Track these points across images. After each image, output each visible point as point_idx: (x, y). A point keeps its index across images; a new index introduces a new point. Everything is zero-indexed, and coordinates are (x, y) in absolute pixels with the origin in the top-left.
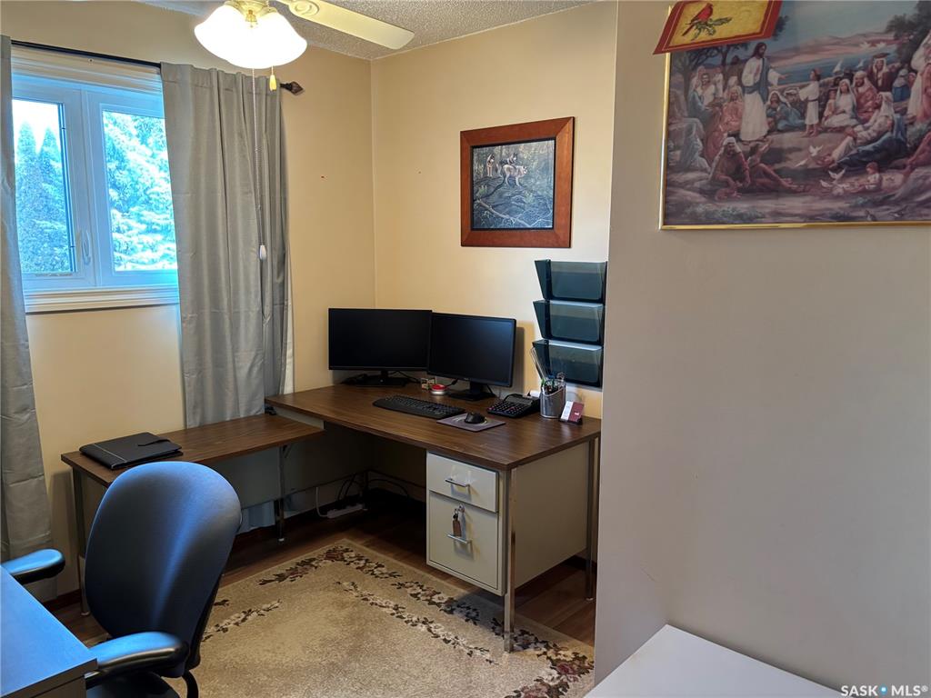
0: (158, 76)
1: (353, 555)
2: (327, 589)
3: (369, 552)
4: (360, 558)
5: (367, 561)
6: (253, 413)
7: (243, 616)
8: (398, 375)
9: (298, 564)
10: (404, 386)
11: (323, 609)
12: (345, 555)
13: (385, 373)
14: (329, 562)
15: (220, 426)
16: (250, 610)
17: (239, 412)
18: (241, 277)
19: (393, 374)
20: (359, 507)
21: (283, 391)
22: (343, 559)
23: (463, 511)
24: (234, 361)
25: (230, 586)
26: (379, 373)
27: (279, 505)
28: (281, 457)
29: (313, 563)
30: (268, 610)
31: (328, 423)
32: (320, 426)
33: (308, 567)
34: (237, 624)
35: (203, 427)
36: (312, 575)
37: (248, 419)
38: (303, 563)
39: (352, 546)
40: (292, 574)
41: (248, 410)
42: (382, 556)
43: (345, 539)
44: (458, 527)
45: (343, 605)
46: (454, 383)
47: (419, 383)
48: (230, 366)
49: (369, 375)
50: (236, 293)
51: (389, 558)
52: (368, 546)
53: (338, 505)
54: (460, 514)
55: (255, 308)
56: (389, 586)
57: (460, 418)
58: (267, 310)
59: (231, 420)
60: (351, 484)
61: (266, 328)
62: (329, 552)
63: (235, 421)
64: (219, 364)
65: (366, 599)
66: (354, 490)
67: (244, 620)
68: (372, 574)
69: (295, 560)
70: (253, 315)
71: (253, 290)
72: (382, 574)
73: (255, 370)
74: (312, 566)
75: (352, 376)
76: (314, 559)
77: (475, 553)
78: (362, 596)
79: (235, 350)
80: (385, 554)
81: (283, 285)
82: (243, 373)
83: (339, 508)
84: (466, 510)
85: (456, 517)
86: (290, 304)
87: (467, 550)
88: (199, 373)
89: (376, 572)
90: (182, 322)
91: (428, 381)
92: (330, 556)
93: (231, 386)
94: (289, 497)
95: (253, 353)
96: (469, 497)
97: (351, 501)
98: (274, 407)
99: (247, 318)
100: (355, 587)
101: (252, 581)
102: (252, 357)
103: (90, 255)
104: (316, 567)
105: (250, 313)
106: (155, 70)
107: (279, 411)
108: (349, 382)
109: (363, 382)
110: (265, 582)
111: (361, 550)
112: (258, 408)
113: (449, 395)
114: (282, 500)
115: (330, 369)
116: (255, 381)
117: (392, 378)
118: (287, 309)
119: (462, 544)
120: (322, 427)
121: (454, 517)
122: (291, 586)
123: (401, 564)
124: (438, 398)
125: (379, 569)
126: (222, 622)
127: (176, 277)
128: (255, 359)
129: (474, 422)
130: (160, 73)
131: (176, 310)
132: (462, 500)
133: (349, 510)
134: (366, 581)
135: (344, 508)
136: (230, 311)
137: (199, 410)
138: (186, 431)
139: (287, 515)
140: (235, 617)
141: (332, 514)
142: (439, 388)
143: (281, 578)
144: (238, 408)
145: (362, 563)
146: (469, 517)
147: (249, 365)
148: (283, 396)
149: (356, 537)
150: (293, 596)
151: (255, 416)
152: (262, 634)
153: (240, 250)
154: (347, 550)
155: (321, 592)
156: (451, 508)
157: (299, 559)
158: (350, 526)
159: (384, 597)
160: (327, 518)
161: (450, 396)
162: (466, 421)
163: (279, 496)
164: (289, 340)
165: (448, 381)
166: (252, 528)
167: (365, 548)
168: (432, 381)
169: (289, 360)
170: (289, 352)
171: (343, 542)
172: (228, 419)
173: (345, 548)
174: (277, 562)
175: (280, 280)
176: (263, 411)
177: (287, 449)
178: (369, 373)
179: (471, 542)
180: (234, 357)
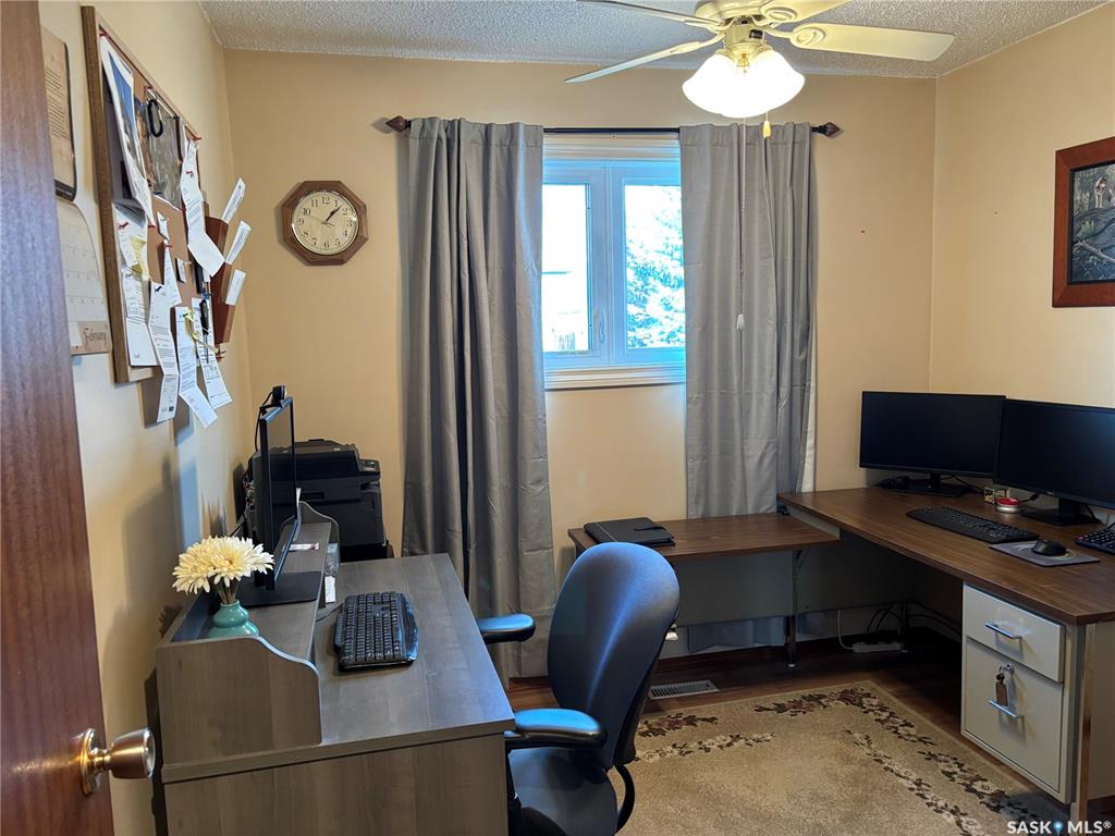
0: (677, 142)
1: (875, 702)
2: (833, 735)
3: (897, 704)
4: (883, 709)
5: (892, 714)
6: (762, 510)
7: (729, 740)
8: (953, 481)
9: (804, 697)
10: (959, 496)
11: (822, 757)
12: (864, 700)
13: (936, 478)
14: (843, 704)
15: (725, 521)
16: (738, 736)
17: (746, 508)
18: (755, 354)
19: (945, 479)
20: (896, 646)
21: (800, 488)
22: (860, 704)
23: (1012, 672)
24: (742, 449)
25: (723, 703)
26: (928, 476)
27: (789, 624)
28: (794, 567)
29: (823, 701)
30: (758, 741)
31: (846, 532)
32: (836, 534)
33: (815, 704)
34: (721, 747)
35: (705, 519)
36: (817, 714)
37: (757, 516)
38: (810, 698)
39: (877, 691)
40: (794, 707)
41: (757, 506)
42: (913, 712)
43: (869, 682)
44: (1003, 693)
45: (848, 760)
46: (1033, 498)
47: (982, 493)
48: (738, 453)
49: (911, 478)
50: (749, 373)
51: (924, 719)
52: (897, 697)
53: (868, 638)
54: (1007, 675)
55: (770, 389)
56: (915, 753)
57: (1028, 547)
58: (784, 391)
59: (736, 516)
60: (884, 616)
61: (782, 411)
62: (845, 692)
63: (742, 518)
64: (726, 451)
65: (880, 761)
66: (891, 623)
67: (729, 745)
68: (895, 732)
69: (801, 692)
70: (767, 398)
71: (768, 367)
72: (909, 735)
73: (767, 461)
74: (820, 703)
75: (890, 477)
76: (825, 697)
77: (1028, 735)
78: (875, 755)
79: (744, 437)
80: (919, 712)
81: (805, 363)
82: (752, 464)
83: (869, 643)
84: (1017, 671)
85: (1001, 678)
86: (813, 384)
87: (1016, 727)
88: (703, 460)
89: (901, 730)
90: (688, 402)
91: (994, 492)
92: (845, 697)
93: (738, 476)
94: (803, 616)
95: (765, 441)
96: (1020, 653)
97: (887, 636)
98: (787, 505)
99: (760, 400)
100: (869, 742)
101: (747, 705)
102: (763, 446)
103: (605, 333)
104: (825, 707)
105: (764, 395)
106: (675, 135)
107: (791, 510)
108: (885, 485)
109: (904, 486)
110: (761, 709)
111: (886, 698)
112: (769, 505)
113: (1023, 512)
114: (793, 617)
115: (861, 466)
116: (766, 473)
117: (945, 485)
118: (809, 392)
119: (1010, 717)
120: (838, 536)
121: (998, 677)
122: (790, 721)
123: (938, 729)
124: (1007, 516)
125: (906, 728)
126: (706, 740)
127: (684, 354)
128: (767, 447)
129: (1045, 553)
130: (679, 139)
131: (683, 388)
132: (1011, 656)
133: (881, 647)
134: (885, 740)
135: (876, 643)
136: (740, 392)
137: (702, 500)
138: (688, 522)
139: (800, 638)
140: (722, 739)
141: (858, 648)
142: (1009, 503)
143: (781, 708)
144: (746, 502)
145: (885, 715)
146: (1022, 685)
147: (759, 453)
148: (801, 493)
149: (886, 682)
150: (790, 733)
151: (765, 514)
152: (746, 766)
153: (756, 323)
154: (868, 695)
155: (824, 738)
156: (996, 665)
157: (807, 692)
158: (878, 667)
159: (903, 763)
160: (852, 651)
161: (1023, 516)
162: (1033, 551)
163: (790, 612)
164: (811, 428)
165: (1026, 494)
166: (757, 645)
167: (893, 698)
168: (1002, 493)
169: (809, 453)
170: (810, 442)
171: (865, 684)
172: (734, 514)
173: (866, 691)
174: (781, 690)
175: (803, 357)
176: (774, 509)
177: (801, 557)
178: (912, 476)
179: (1023, 717)
180: (742, 444)
